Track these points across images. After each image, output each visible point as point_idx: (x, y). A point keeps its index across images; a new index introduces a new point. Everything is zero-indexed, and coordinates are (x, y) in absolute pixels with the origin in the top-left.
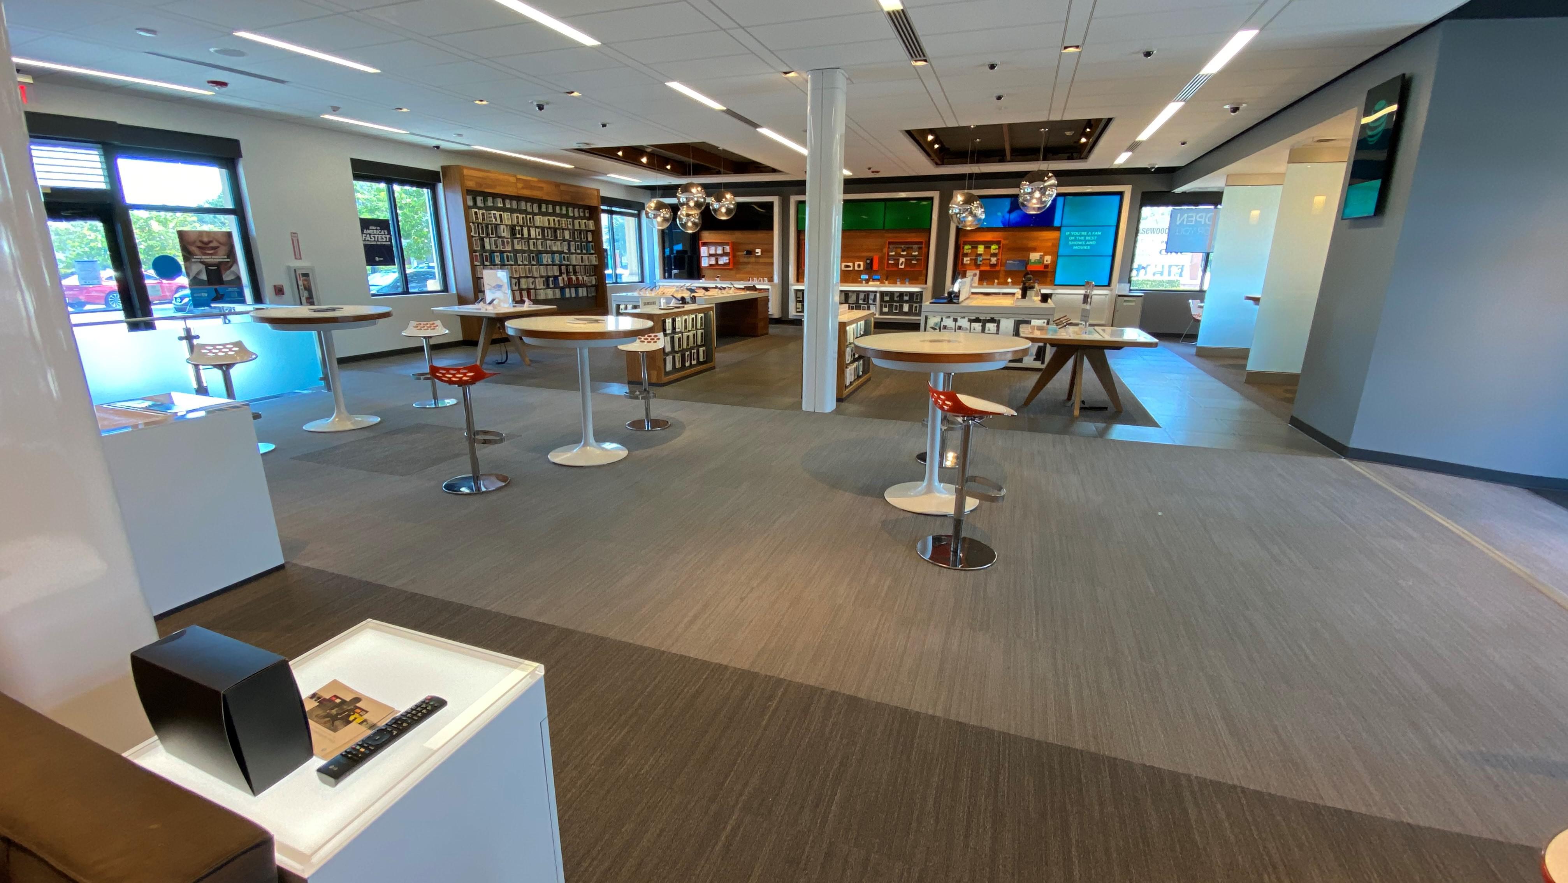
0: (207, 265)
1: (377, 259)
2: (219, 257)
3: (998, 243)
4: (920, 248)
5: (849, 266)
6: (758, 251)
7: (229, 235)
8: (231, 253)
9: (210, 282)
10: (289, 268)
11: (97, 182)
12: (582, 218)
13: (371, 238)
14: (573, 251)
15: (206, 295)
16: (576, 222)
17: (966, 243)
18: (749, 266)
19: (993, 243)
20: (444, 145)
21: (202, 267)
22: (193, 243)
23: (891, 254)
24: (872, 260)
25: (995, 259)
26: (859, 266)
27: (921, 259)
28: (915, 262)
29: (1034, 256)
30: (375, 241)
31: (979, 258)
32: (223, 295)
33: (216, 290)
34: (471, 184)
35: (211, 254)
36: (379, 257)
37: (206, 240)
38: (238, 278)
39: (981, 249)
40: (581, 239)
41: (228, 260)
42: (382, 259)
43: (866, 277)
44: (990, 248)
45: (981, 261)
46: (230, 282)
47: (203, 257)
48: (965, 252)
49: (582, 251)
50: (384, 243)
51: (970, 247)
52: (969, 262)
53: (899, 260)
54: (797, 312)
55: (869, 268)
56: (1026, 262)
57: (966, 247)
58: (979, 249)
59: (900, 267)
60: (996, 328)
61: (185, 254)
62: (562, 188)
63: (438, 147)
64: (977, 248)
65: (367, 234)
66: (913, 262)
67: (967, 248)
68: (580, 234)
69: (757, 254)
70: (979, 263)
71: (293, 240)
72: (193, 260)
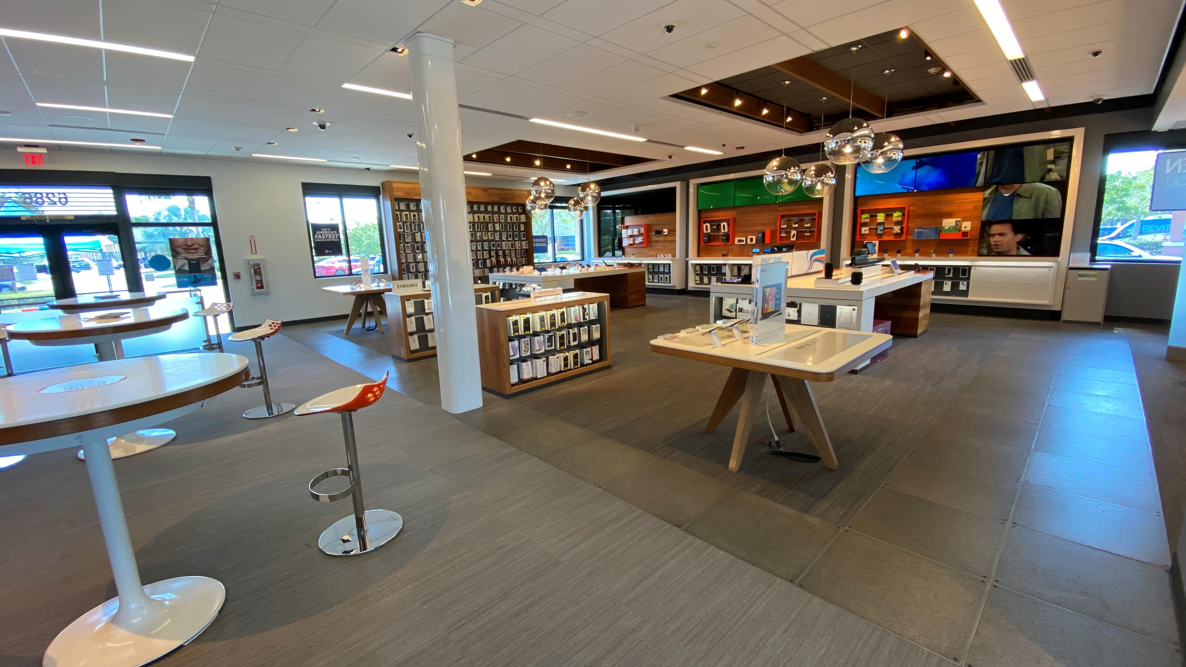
0: (189, 260)
1: (327, 251)
2: (200, 254)
3: (902, 210)
4: (813, 220)
5: (742, 241)
6: (665, 230)
7: (208, 240)
8: (208, 252)
9: (191, 271)
10: (245, 260)
11: (111, 210)
12: (514, 213)
13: (322, 237)
14: (504, 239)
15: (187, 280)
16: (509, 216)
17: (863, 212)
18: (660, 244)
19: (895, 210)
20: (372, 167)
21: (186, 262)
22: (180, 246)
23: (782, 227)
24: (764, 234)
25: (899, 227)
26: (751, 240)
27: (815, 231)
28: (809, 234)
29: (948, 223)
30: (325, 239)
31: (879, 227)
32: (200, 279)
33: (195, 276)
34: (399, 194)
35: (193, 253)
36: (328, 250)
37: (189, 243)
38: (213, 268)
39: (881, 217)
40: (513, 229)
41: (206, 256)
42: (331, 251)
43: (757, 250)
44: (892, 215)
45: (881, 230)
46: (206, 271)
47: (187, 255)
48: (863, 221)
49: (513, 238)
50: (333, 240)
51: (868, 216)
52: (867, 232)
53: (790, 232)
54: (697, 284)
55: (761, 241)
56: (939, 230)
57: (864, 216)
58: (878, 218)
59: (792, 239)
60: (796, 314)
61: (173, 253)
62: (490, 191)
63: (368, 169)
64: (876, 216)
65: (319, 234)
66: (806, 234)
67: (865, 218)
68: (513, 225)
69: (664, 234)
70: (879, 232)
71: (250, 241)
72: (179, 257)
